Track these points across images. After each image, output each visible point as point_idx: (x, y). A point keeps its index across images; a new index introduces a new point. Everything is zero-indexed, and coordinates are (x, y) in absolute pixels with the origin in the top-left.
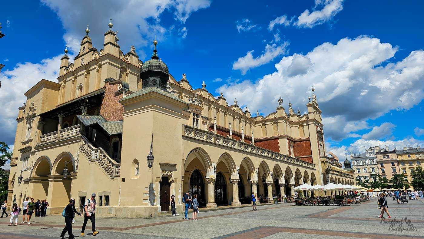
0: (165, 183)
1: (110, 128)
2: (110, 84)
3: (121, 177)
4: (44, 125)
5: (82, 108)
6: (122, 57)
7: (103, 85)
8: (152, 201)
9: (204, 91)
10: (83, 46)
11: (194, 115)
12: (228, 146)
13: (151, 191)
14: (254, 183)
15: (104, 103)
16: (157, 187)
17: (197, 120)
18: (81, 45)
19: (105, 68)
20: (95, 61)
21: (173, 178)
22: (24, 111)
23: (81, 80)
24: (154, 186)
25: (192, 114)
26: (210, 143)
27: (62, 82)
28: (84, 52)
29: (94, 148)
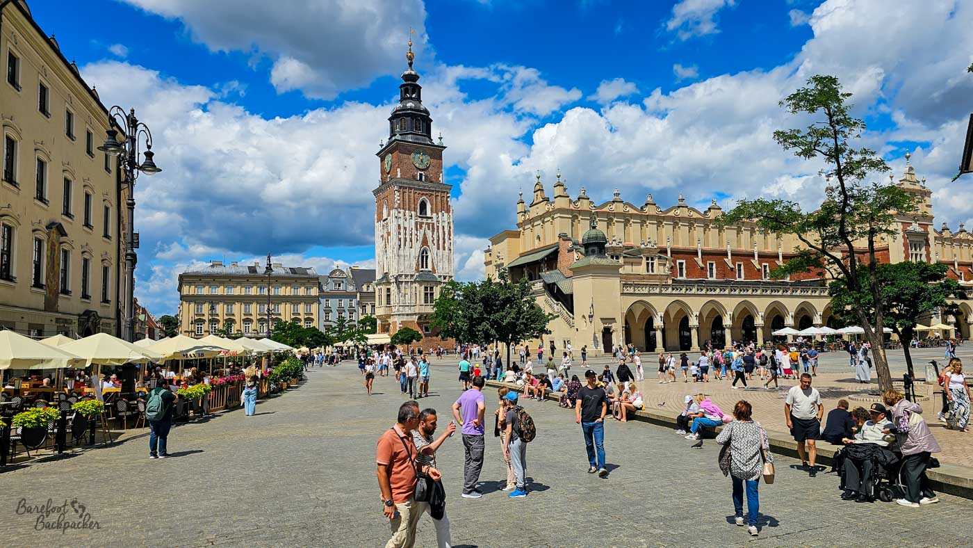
0: (607, 333)
1: (565, 287)
2: (564, 240)
3: (576, 327)
4: (512, 275)
5: (542, 265)
6: (572, 207)
7: (557, 240)
8: (596, 345)
9: (681, 208)
10: (536, 193)
11: (647, 259)
12: (681, 292)
13: (595, 339)
14: (727, 328)
15: (560, 258)
16: (600, 336)
17: (652, 264)
18: (535, 192)
19: (557, 221)
20: (548, 214)
21: (613, 328)
22: (490, 254)
23: (538, 230)
24: (597, 335)
25: (644, 259)
26: (655, 294)
27: (521, 229)
28: (538, 201)
29: (556, 302)
